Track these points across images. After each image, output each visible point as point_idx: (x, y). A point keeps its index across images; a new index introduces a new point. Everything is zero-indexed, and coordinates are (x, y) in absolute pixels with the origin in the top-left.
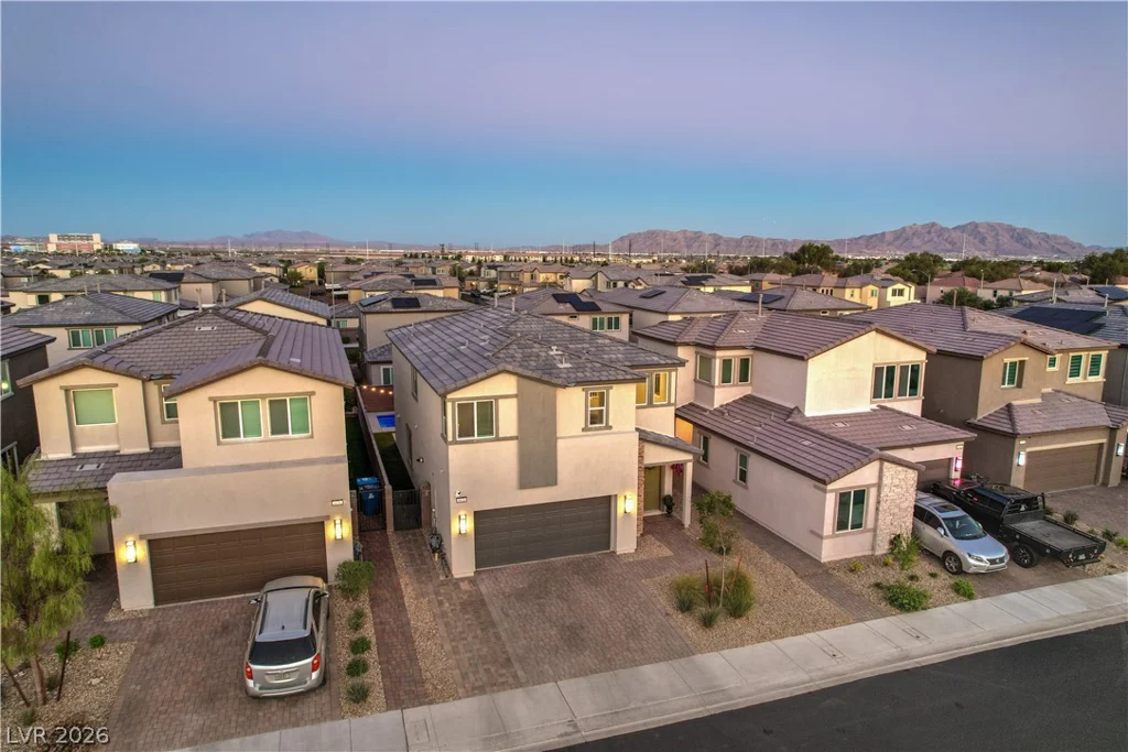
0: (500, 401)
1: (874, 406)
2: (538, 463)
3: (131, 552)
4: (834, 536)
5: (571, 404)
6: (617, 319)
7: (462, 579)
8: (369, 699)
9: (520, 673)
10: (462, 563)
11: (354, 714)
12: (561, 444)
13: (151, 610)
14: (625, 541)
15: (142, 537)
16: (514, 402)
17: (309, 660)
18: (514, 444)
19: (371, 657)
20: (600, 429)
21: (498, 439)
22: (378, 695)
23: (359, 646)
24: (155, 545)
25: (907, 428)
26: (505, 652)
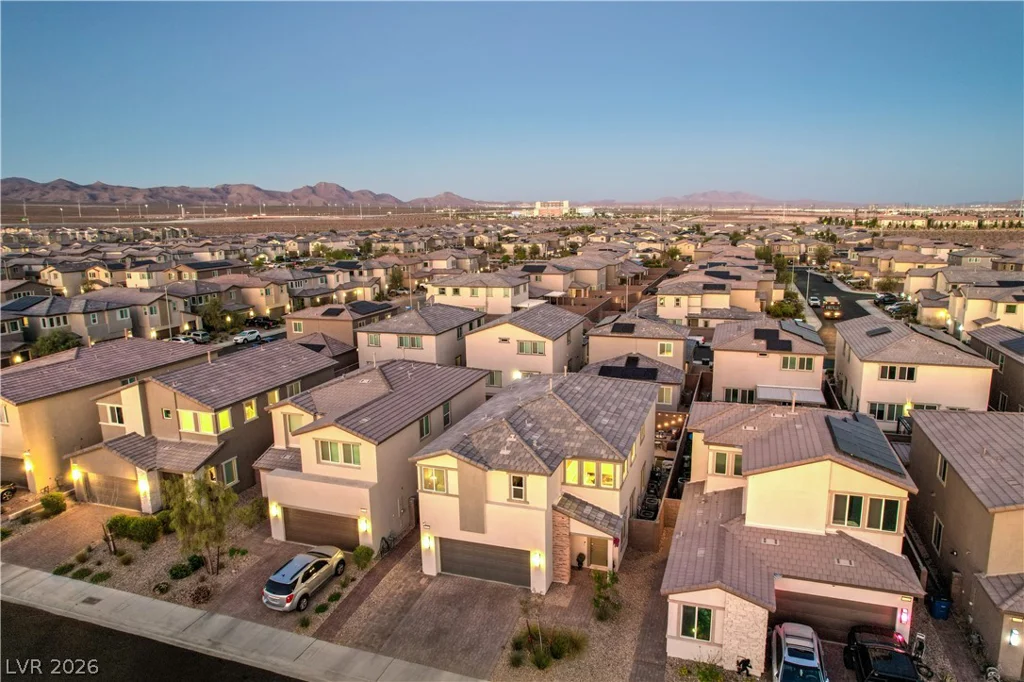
0: (449, 472)
1: (833, 531)
2: (473, 517)
3: (275, 511)
4: (678, 638)
5: (499, 482)
6: (810, 361)
7: (426, 576)
8: (310, 627)
9: (385, 645)
10: (431, 566)
11: (298, 632)
12: (489, 508)
13: (283, 542)
14: (539, 585)
15: (279, 504)
16: (456, 473)
17: (285, 597)
18: (457, 499)
19: (334, 606)
20: (520, 502)
21: (447, 495)
22: (314, 627)
23: (335, 597)
24: (286, 510)
25: (844, 562)
26: (393, 630)
